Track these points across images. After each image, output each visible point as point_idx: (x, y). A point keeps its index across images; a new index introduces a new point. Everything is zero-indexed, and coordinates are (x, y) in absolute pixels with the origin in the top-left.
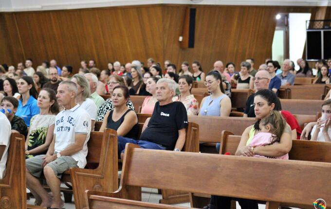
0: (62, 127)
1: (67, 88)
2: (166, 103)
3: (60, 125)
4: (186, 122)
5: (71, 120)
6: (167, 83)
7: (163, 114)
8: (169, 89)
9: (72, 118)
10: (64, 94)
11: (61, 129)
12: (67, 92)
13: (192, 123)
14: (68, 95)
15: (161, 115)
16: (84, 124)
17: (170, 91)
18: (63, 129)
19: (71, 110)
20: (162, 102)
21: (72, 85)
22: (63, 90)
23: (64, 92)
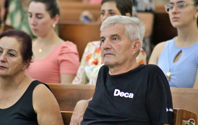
2: (123, 70)
4: (171, 110)
6: (124, 24)
7: (118, 93)
8: (129, 38)
13: (182, 111)
15: (115, 95)
17: (132, 42)
20: (116, 68)
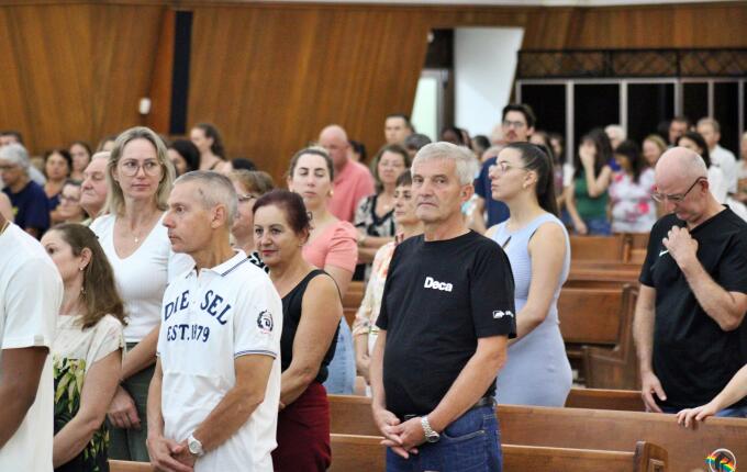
0: (184, 327)
1: (198, 194)
3: (178, 318)
5: (214, 304)
6: (455, 160)
7: (431, 283)
9: (218, 297)
10: (188, 216)
11: (179, 331)
12: (197, 209)
14: (202, 218)
15: (426, 286)
16: (259, 322)
17: (461, 186)
18: (188, 332)
19: (214, 269)
21: (215, 182)
22: (182, 200)
23: (187, 208)
